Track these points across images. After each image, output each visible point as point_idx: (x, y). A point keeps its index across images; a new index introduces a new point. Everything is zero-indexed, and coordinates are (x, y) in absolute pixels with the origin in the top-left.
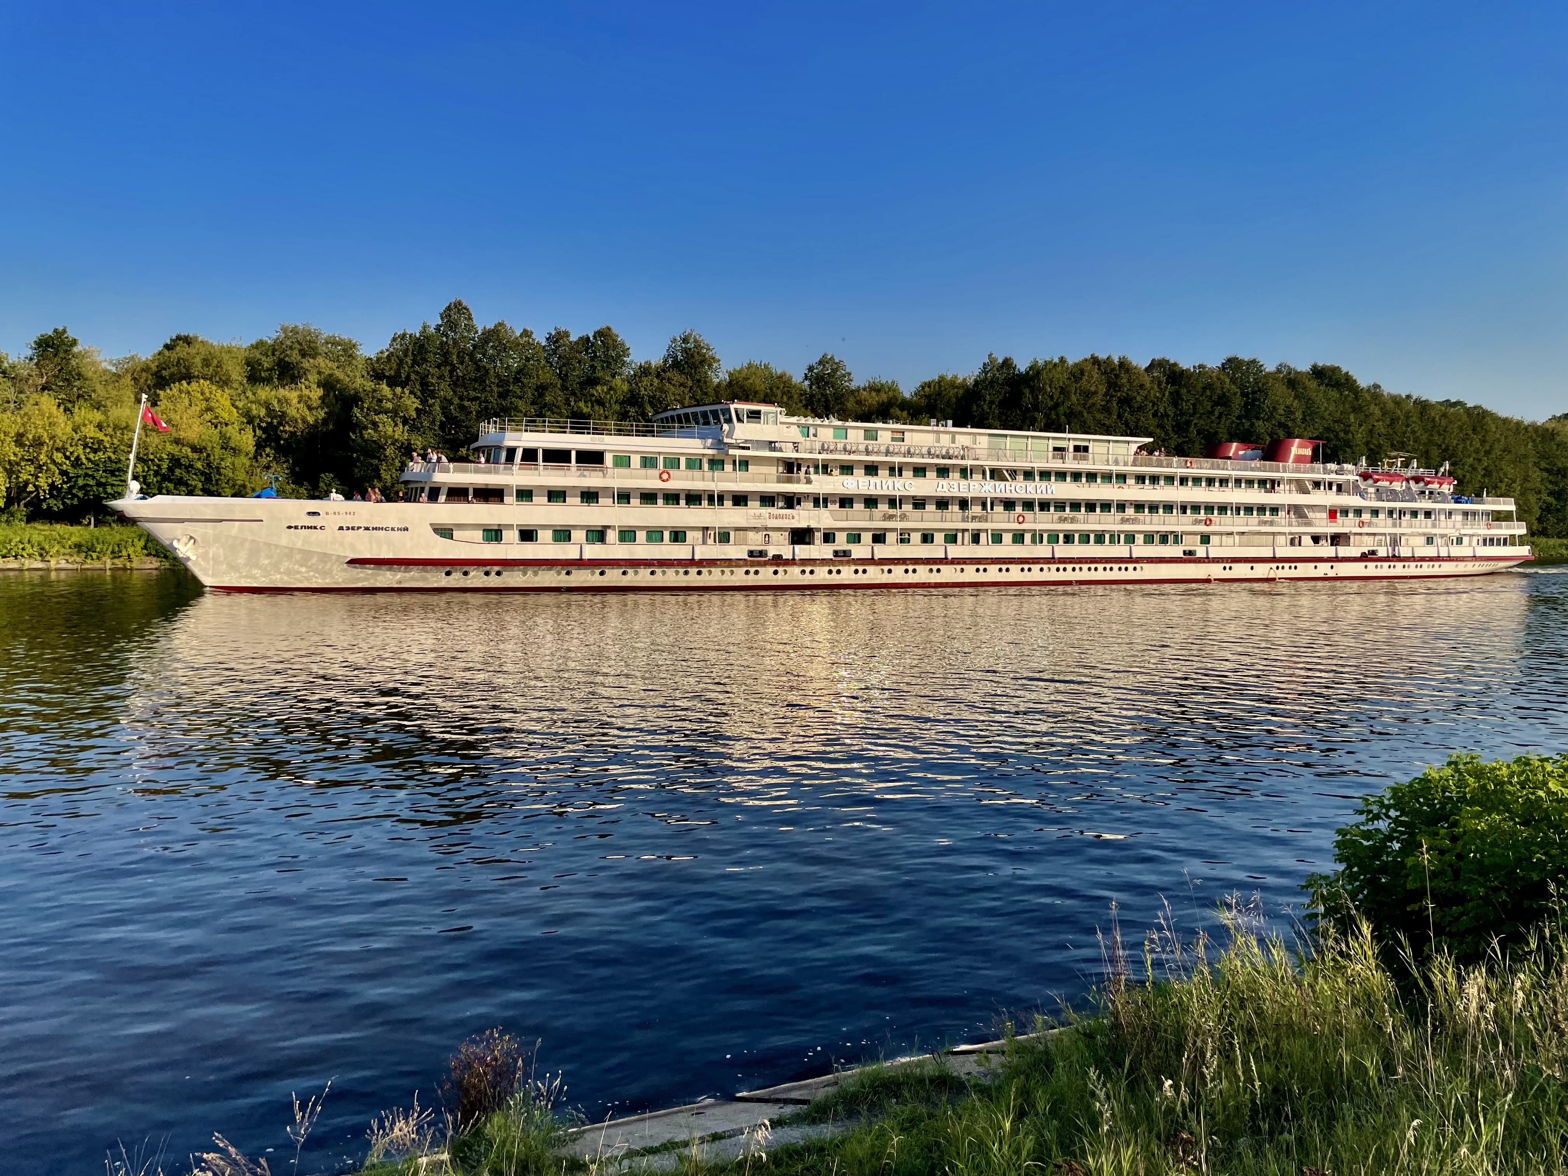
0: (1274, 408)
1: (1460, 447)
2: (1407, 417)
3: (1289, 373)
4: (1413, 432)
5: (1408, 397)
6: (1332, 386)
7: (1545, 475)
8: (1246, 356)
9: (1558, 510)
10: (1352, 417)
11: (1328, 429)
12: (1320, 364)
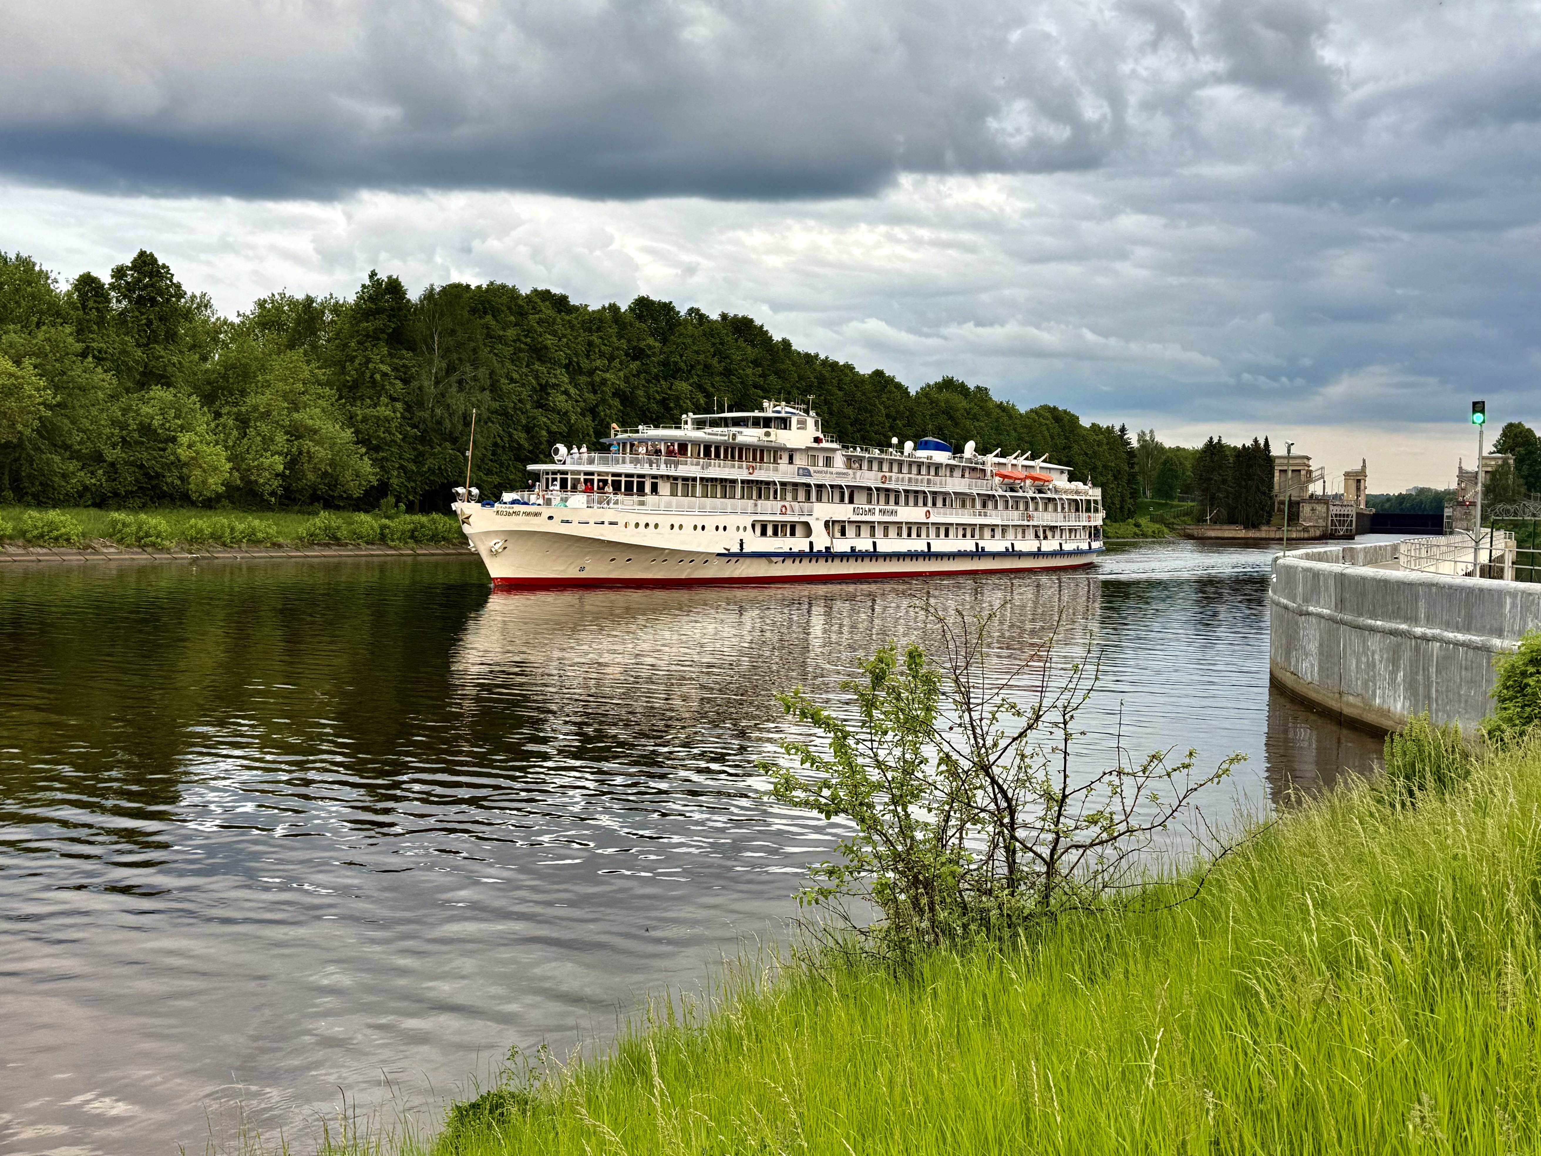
12: (730, 313)
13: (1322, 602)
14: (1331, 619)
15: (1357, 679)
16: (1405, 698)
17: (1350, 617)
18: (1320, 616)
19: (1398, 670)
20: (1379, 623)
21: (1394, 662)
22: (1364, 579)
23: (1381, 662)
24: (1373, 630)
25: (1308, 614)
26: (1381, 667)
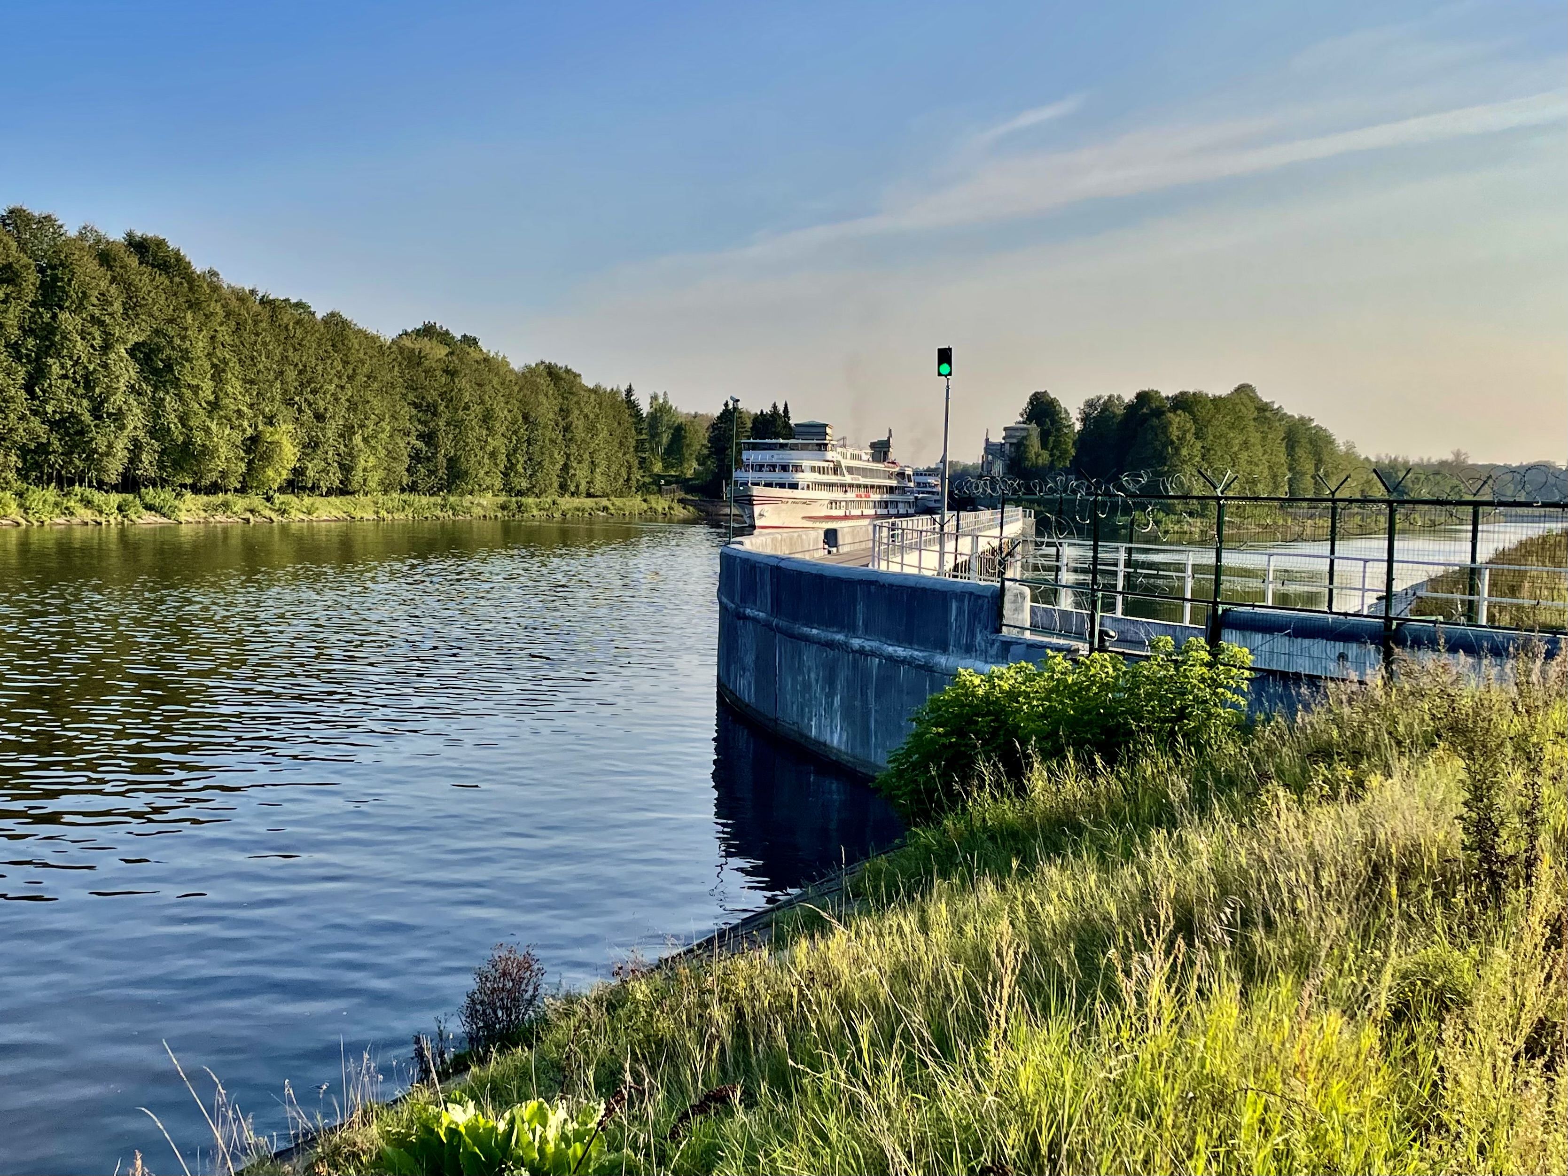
0: (84, 293)
1: (320, 368)
2: (256, 323)
3: (98, 241)
4: (265, 344)
5: (253, 292)
6: (158, 266)
7: (414, 412)
8: (36, 210)
9: (428, 459)
10: (189, 316)
11: (157, 332)
12: (138, 233)
13: (758, 602)
14: (767, 625)
15: (792, 703)
16: (841, 728)
17: (785, 623)
18: (755, 620)
19: (835, 694)
20: (815, 631)
21: (830, 681)
22: (800, 573)
23: (817, 681)
24: (807, 639)
25: (746, 618)
26: (817, 690)
